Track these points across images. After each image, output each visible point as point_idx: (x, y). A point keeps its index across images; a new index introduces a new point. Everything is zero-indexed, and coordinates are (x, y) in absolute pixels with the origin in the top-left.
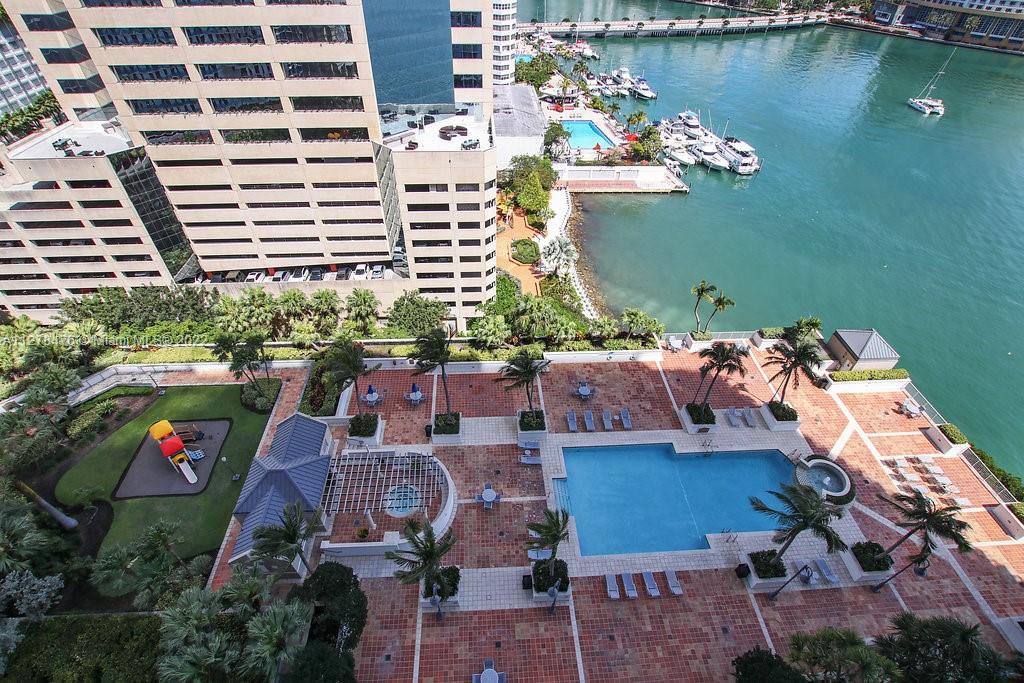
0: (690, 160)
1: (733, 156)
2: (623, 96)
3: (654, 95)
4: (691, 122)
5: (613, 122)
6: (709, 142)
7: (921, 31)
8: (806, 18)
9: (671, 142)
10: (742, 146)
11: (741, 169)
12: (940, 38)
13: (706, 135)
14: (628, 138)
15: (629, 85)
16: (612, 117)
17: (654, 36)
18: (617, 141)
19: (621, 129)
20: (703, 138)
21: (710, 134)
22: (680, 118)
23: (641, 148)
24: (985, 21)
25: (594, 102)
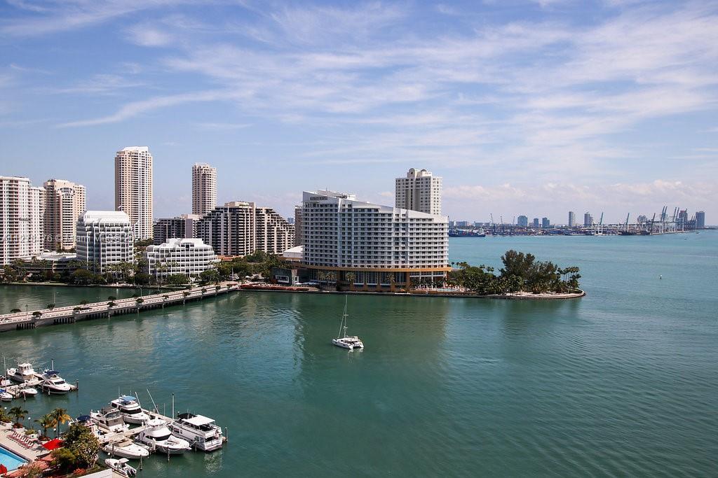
0: (143, 451)
1: (192, 433)
2: (30, 396)
3: (73, 387)
4: (129, 407)
5: (21, 432)
6: (159, 426)
7: (317, 286)
8: (218, 288)
9: (110, 436)
10: (200, 420)
11: (208, 446)
12: (334, 290)
13: (152, 418)
14: (47, 447)
15: (36, 382)
16: (17, 426)
17: (57, 323)
18: (32, 455)
19: (35, 437)
20: (151, 422)
21: (157, 416)
22: (114, 405)
23: (71, 454)
24: (359, 275)
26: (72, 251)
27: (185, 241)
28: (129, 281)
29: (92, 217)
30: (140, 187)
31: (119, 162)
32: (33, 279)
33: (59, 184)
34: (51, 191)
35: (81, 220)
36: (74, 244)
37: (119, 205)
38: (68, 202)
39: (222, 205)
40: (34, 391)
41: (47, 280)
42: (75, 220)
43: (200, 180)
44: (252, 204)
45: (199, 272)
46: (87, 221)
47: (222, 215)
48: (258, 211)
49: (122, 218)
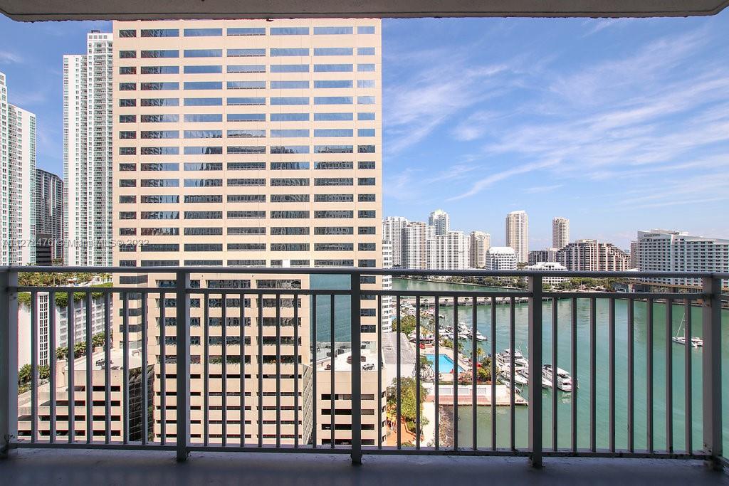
0: (523, 380)
2: (464, 339)
3: (485, 338)
4: (515, 355)
9: (505, 368)
11: (564, 388)
15: (467, 332)
18: (466, 367)
19: (467, 360)
22: (507, 352)
23: (484, 372)
25: (446, 343)
26: (483, 268)
27: (548, 264)
28: (514, 285)
29: (494, 250)
30: (520, 233)
31: (508, 220)
32: (464, 282)
33: (477, 234)
34: (473, 237)
35: (488, 252)
36: (484, 265)
37: (508, 244)
38: (481, 243)
39: (574, 242)
40: (466, 337)
41: (471, 282)
42: (485, 252)
43: (558, 227)
44: (595, 241)
45: (558, 283)
46: (491, 252)
47: (574, 249)
48: (600, 246)
49: (510, 250)
